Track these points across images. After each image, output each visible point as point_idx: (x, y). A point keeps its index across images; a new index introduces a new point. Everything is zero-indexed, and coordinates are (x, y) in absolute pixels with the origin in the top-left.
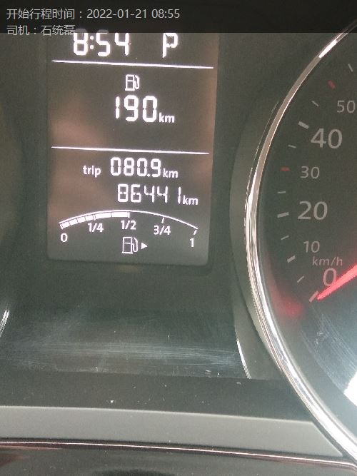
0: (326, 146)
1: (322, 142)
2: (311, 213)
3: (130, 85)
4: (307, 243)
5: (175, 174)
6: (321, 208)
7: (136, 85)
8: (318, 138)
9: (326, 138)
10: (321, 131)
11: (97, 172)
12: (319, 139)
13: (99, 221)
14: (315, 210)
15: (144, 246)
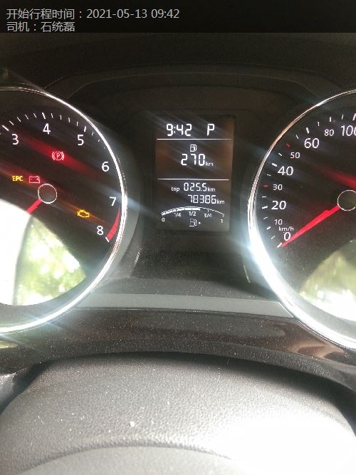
0: (285, 174)
1: (283, 173)
2: (278, 206)
3: (193, 149)
4: (276, 220)
6: (283, 203)
7: (195, 149)
9: (285, 171)
10: (283, 167)
11: (177, 190)
12: (282, 171)
13: (179, 212)
14: (280, 205)
15: (199, 223)
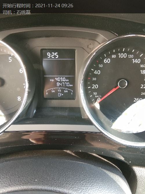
0: (97, 74)
1: (96, 73)
2: (95, 87)
4: (94, 93)
5: (68, 80)
6: (97, 86)
8: (95, 72)
11: (53, 80)
14: (95, 86)
15: (62, 95)
